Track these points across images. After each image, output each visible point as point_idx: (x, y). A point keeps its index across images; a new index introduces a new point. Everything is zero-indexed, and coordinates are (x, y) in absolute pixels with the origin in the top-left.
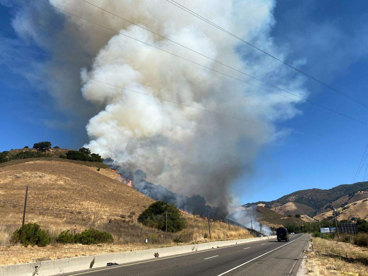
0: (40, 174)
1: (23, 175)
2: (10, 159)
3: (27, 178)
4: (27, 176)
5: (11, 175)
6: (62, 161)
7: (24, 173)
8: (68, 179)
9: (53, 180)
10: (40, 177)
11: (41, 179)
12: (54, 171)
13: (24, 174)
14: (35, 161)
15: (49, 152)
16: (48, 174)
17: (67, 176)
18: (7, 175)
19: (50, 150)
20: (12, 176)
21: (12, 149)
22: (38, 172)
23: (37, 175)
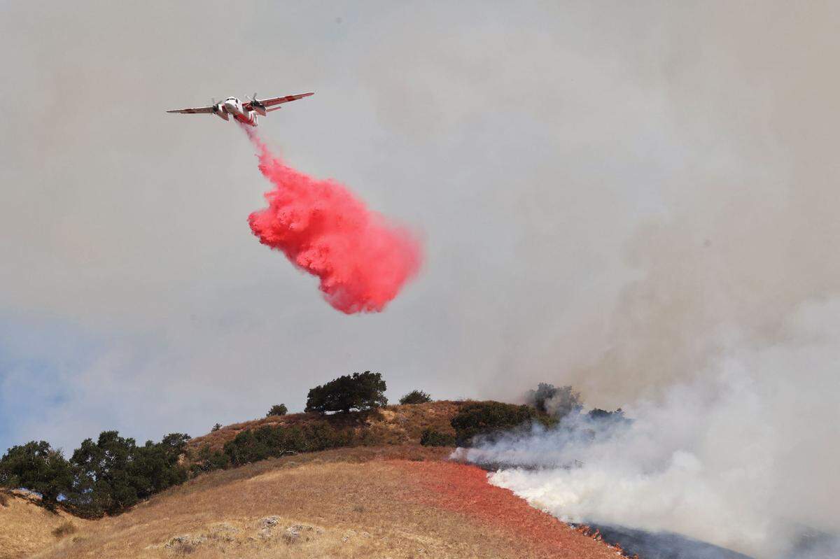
0: (290, 524)
1: (209, 537)
2: (196, 470)
3: (230, 547)
4: (228, 540)
5: (157, 542)
6: (421, 459)
7: (213, 525)
8: (425, 545)
9: (351, 550)
10: (289, 540)
11: (291, 551)
12: (361, 510)
13: (212, 532)
14: (291, 467)
15: (381, 424)
16: (326, 526)
17: (424, 530)
18: (141, 540)
19: (386, 413)
20: (161, 546)
21: (218, 426)
22: (277, 519)
23: (275, 530)
